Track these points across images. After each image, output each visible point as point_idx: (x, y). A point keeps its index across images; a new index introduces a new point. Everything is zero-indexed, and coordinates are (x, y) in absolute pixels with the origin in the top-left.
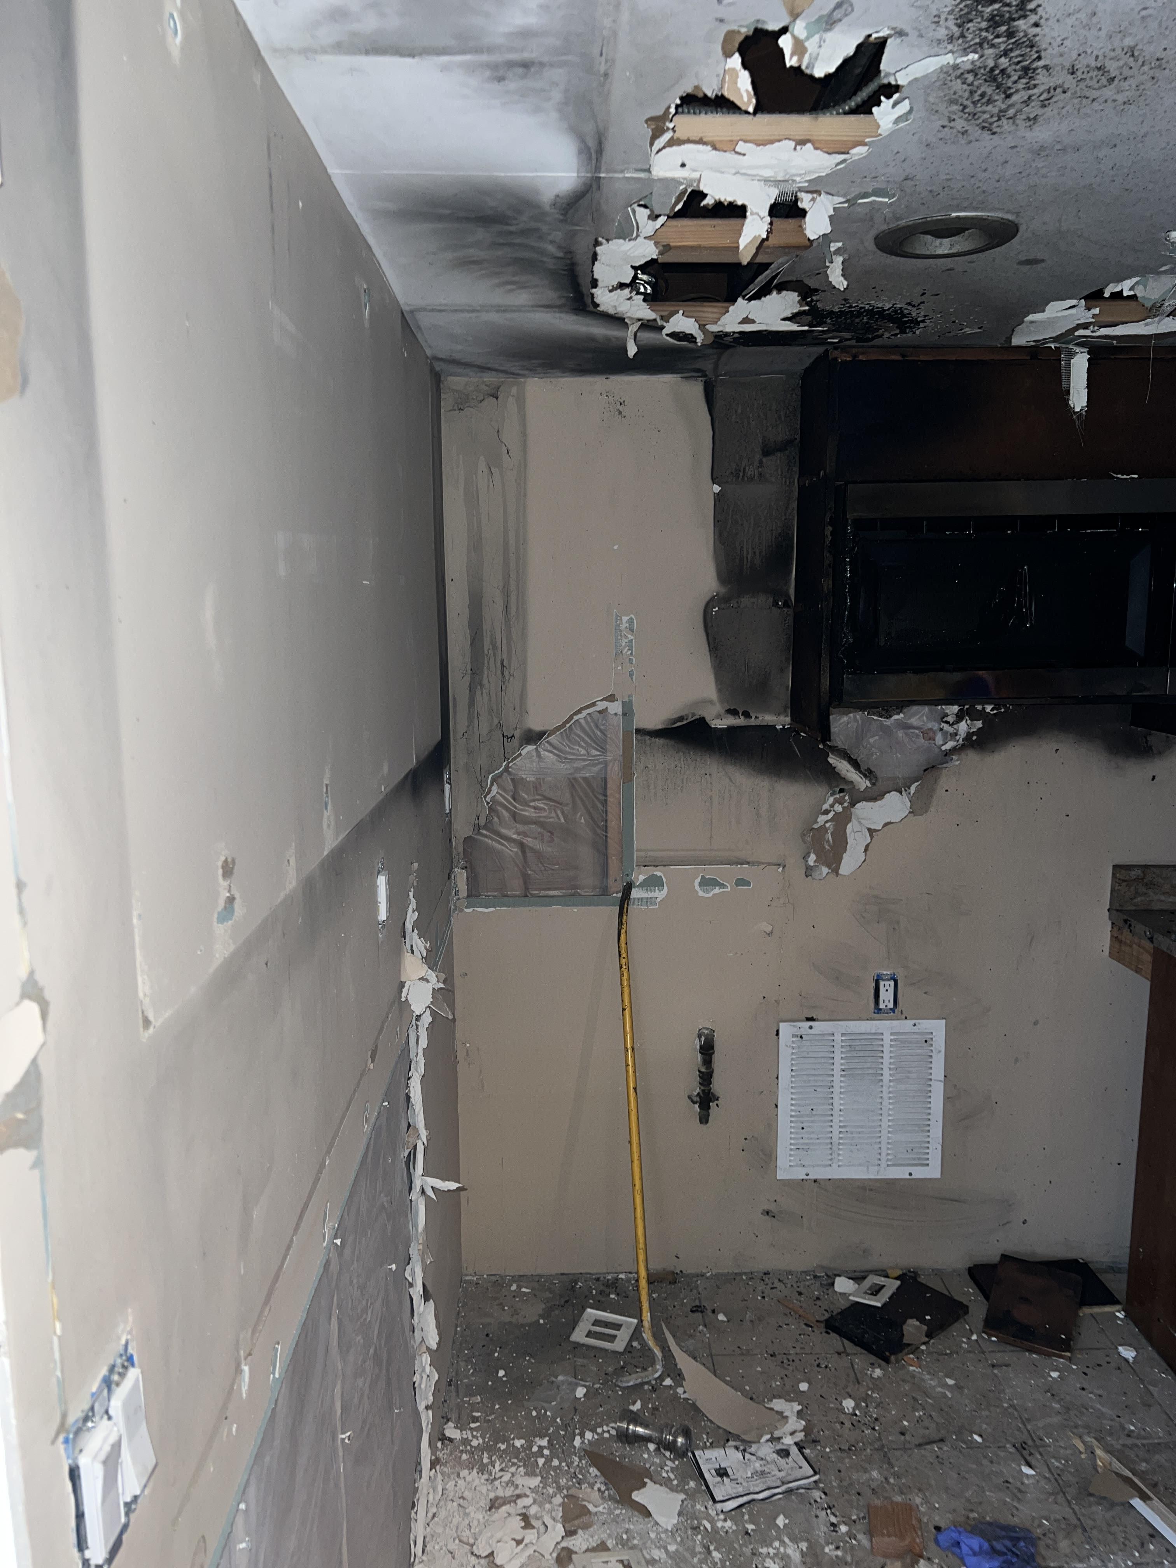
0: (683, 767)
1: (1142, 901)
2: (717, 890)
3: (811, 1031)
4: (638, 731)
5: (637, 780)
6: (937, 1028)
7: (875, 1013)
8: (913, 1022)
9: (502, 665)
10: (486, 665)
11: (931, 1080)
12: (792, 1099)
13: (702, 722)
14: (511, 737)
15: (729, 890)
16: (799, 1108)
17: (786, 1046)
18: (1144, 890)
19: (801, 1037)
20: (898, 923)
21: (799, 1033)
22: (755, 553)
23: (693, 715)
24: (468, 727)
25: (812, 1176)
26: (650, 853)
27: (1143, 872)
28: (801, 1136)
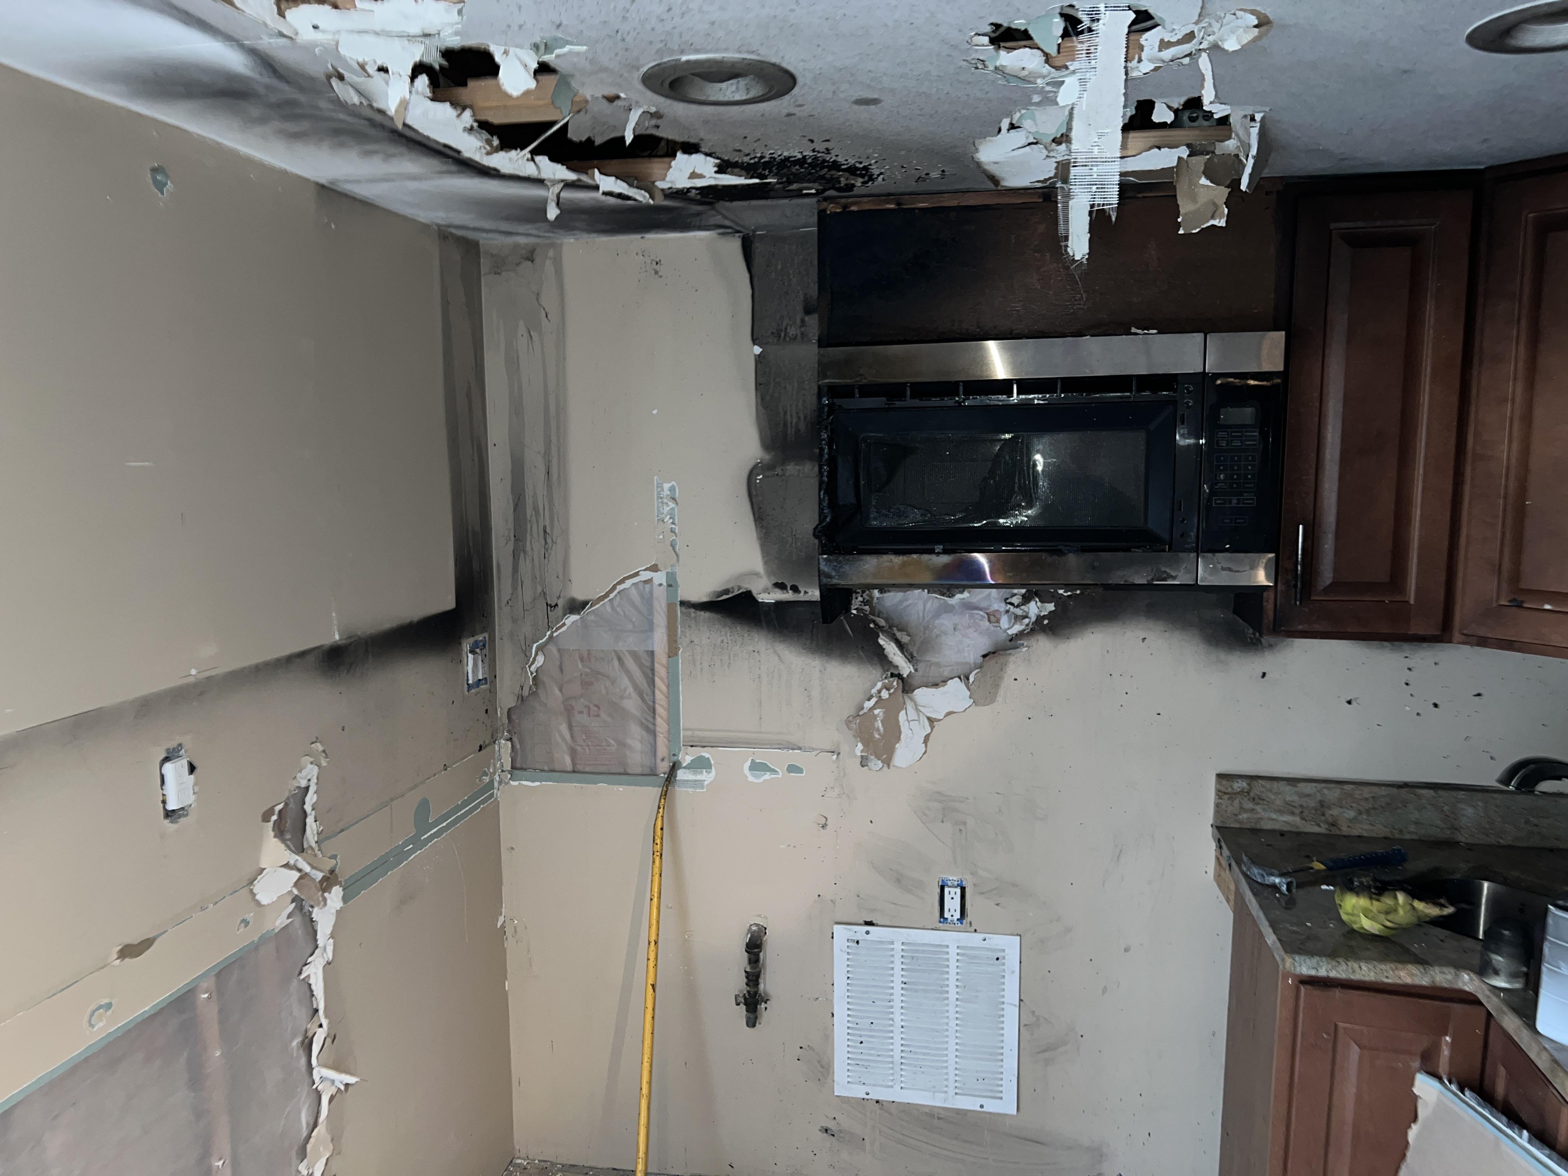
0: (730, 642)
1: (1248, 818)
2: (768, 776)
3: (868, 937)
4: (682, 603)
5: (682, 654)
6: (1010, 946)
7: (940, 922)
8: (983, 936)
9: (545, 531)
10: (529, 531)
11: (1003, 1003)
12: (848, 1009)
13: (747, 597)
14: (555, 606)
15: (780, 776)
16: (858, 1021)
17: (841, 950)
18: (1250, 805)
19: (858, 942)
20: (965, 823)
21: (856, 939)
22: (799, 418)
23: (740, 588)
24: (512, 594)
25: (874, 1096)
26: (698, 733)
27: (1249, 785)
28: (861, 1051)
